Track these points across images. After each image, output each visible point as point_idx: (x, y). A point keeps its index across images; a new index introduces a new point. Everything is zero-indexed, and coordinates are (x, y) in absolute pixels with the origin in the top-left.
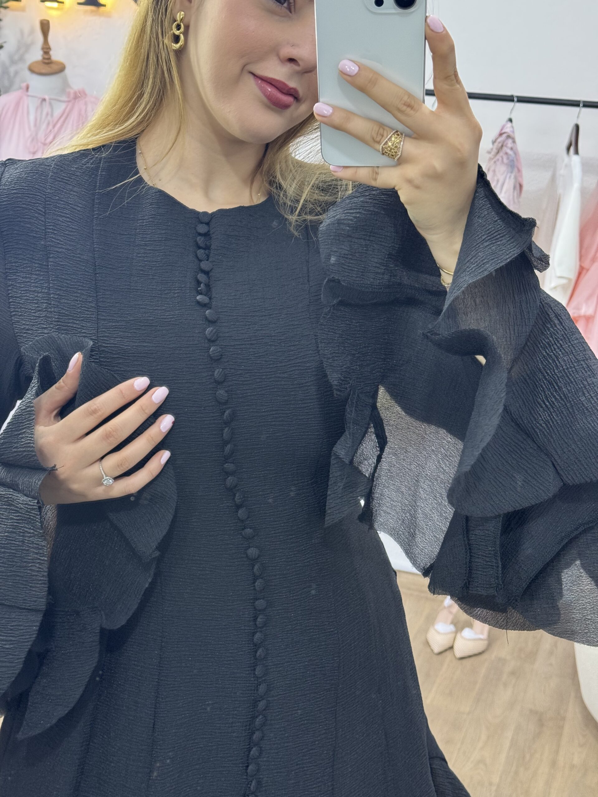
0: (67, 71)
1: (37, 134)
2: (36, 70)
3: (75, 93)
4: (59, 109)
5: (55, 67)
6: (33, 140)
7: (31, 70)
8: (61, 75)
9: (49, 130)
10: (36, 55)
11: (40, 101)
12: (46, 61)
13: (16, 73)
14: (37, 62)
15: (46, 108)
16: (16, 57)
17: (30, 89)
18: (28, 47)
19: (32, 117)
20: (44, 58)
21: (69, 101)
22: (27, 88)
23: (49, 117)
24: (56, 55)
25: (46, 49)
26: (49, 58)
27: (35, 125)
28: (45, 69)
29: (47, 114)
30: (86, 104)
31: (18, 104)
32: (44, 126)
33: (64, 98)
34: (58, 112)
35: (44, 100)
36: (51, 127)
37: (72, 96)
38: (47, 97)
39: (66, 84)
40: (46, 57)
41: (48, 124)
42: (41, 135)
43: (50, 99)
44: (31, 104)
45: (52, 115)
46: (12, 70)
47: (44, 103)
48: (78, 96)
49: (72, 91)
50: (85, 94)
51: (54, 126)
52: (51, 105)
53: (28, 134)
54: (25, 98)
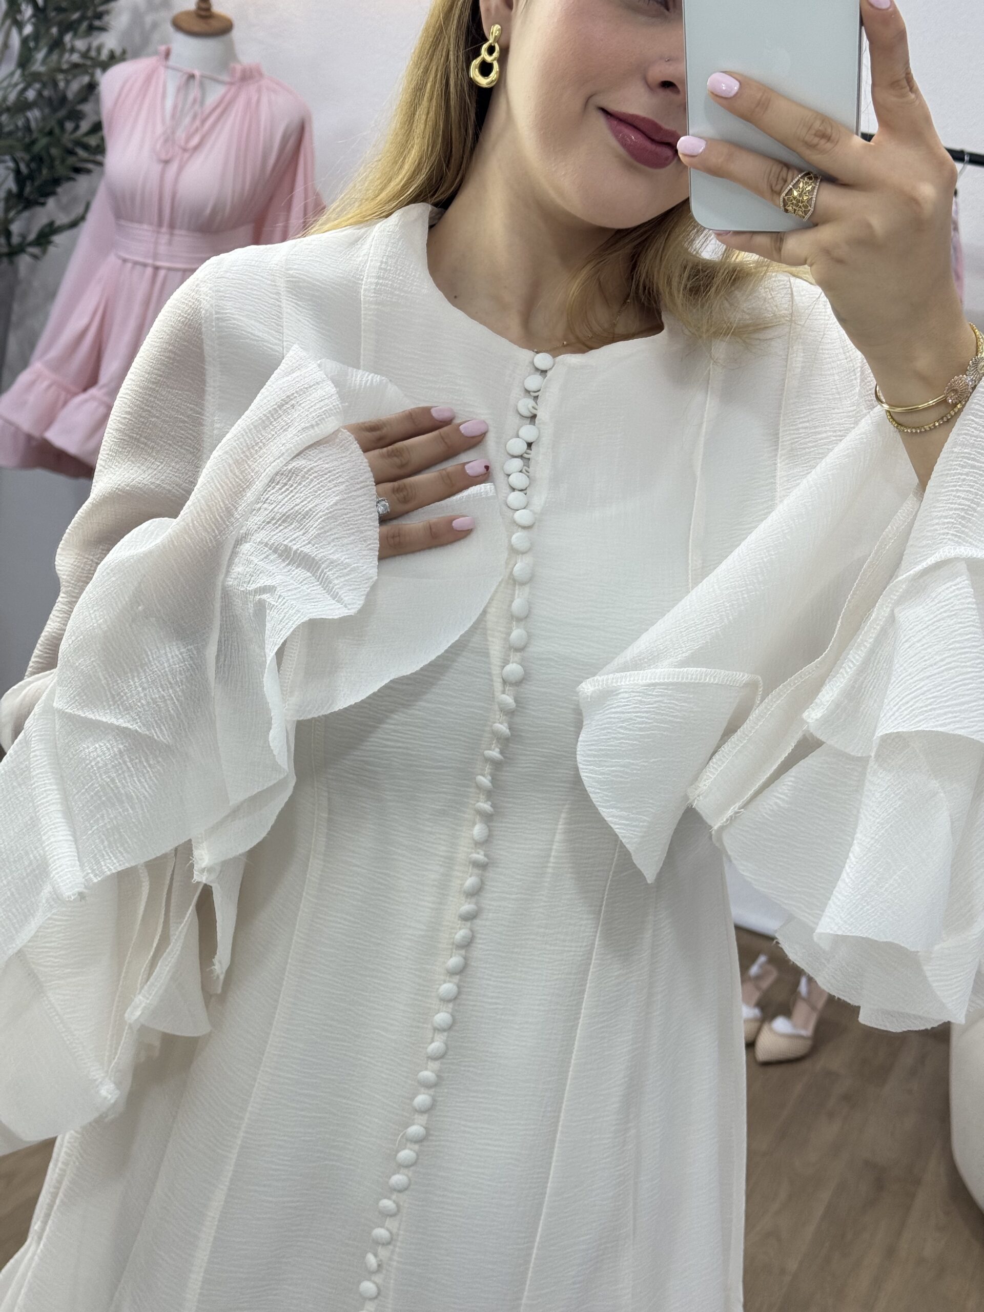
0: (236, 34)
1: (173, 133)
2: (184, 25)
3: (244, 71)
4: (215, 94)
5: (215, 24)
6: (166, 141)
7: (178, 25)
8: (225, 38)
9: (194, 127)
11: (185, 77)
12: (203, 13)
14: (187, 13)
17: (173, 57)
19: (169, 103)
20: (199, 8)
21: (231, 84)
22: (167, 54)
23: (197, 107)
26: (208, 9)
27: (173, 116)
28: (198, 26)
29: (195, 101)
30: (259, 90)
32: (187, 120)
33: (225, 78)
35: (192, 76)
36: (198, 123)
37: (238, 74)
38: (197, 73)
39: (230, 55)
40: (204, 5)
41: (195, 117)
42: (181, 135)
43: (202, 76)
44: (170, 82)
45: (202, 103)
46: (149, 19)
47: (191, 81)
48: (248, 76)
49: (239, 67)
50: (261, 75)
51: (203, 122)
52: (202, 86)
53: (159, 129)
54: (162, 70)
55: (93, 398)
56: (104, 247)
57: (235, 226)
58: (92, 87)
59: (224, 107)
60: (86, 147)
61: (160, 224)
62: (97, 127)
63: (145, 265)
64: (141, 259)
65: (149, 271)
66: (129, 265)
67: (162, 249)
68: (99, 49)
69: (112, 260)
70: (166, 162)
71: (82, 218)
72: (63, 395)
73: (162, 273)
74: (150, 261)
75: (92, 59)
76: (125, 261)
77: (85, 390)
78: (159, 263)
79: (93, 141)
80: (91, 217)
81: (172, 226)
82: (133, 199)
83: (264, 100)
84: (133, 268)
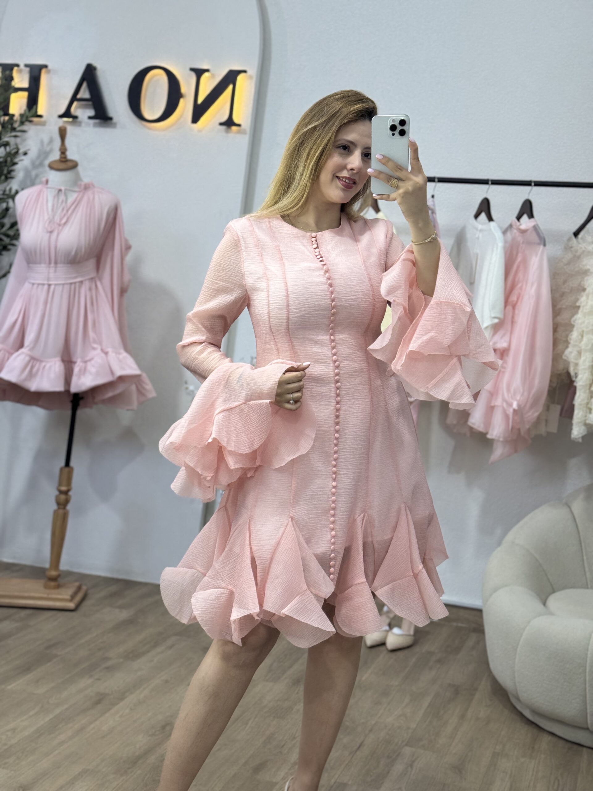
0: (79, 168)
1: (53, 217)
2: (55, 166)
3: (85, 185)
4: (72, 197)
5: (70, 164)
6: (50, 222)
7: (52, 167)
8: (75, 170)
9: (63, 214)
10: (56, 156)
11: (57, 191)
12: (63, 160)
13: (37, 176)
14: (55, 162)
15: (62, 197)
16: (37, 163)
17: (50, 183)
18: (47, 154)
19: (50, 205)
20: (61, 158)
21: (80, 192)
22: (47, 182)
23: (64, 204)
24: (70, 155)
25: (63, 151)
26: (65, 157)
27: (53, 210)
28: (62, 166)
29: (62, 202)
30: (94, 193)
31: (39, 195)
32: (60, 211)
33: (77, 189)
34: (70, 200)
35: (60, 190)
36: (65, 211)
37: (83, 187)
38: (63, 188)
39: (78, 178)
40: (63, 156)
41: (63, 209)
42: (57, 218)
43: (66, 190)
44: (49, 195)
45: (66, 202)
46: (34, 173)
47: (60, 193)
48: (87, 187)
49: (83, 184)
50: (94, 186)
51: (68, 211)
52: (66, 195)
53: (46, 217)
54: (45, 190)
55: (23, 353)
56: (21, 281)
57: (87, 260)
58: (7, 209)
59: (77, 203)
60: (8, 236)
61: (50, 263)
62: (14, 224)
63: (43, 284)
64: (41, 282)
65: (46, 287)
66: (35, 286)
67: (52, 275)
68: (10, 190)
69: (27, 285)
70: (51, 232)
71: (8, 272)
72: (7, 355)
73: (52, 287)
74: (46, 282)
75: (7, 195)
76: (33, 284)
77: (18, 350)
78: (50, 283)
79: (11, 233)
80: (14, 270)
81: (56, 263)
82: (35, 252)
83: (97, 197)
84: (37, 287)
